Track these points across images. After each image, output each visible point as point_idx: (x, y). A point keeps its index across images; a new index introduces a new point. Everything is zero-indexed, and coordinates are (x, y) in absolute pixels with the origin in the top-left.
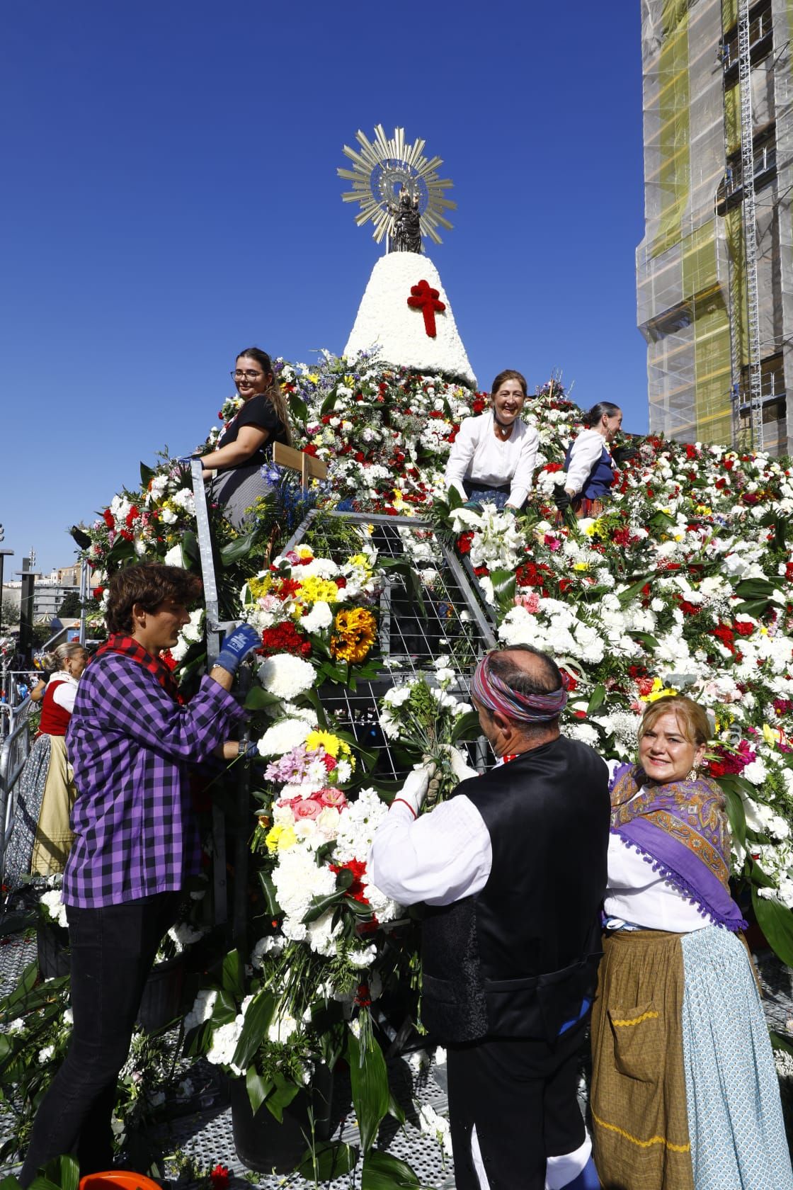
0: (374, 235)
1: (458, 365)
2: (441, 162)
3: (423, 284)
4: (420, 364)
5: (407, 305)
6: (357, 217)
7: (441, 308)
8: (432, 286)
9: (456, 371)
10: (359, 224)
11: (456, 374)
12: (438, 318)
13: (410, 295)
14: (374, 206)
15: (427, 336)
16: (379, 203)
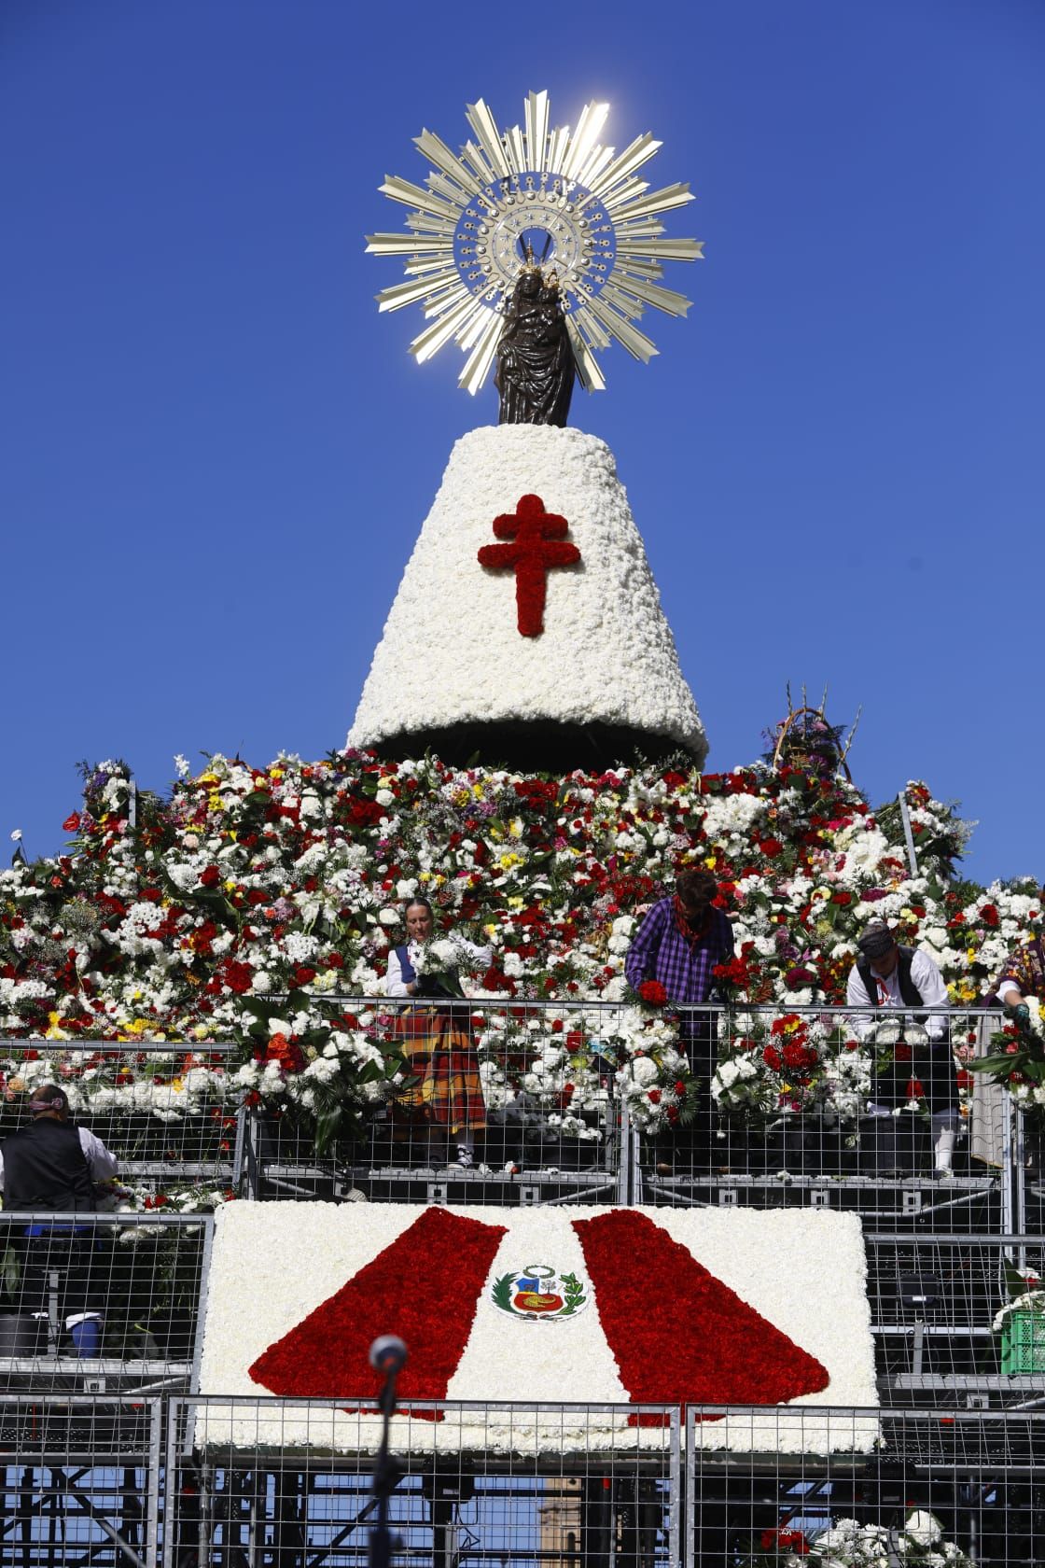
0: (462, 376)
1: (593, 696)
2: (655, 145)
3: (531, 504)
4: (489, 707)
5: (479, 565)
6: (415, 342)
7: (571, 560)
8: (551, 508)
9: (587, 709)
10: (421, 357)
11: (588, 717)
12: (558, 583)
13: (493, 540)
14: (462, 303)
15: (518, 634)
16: (475, 295)
